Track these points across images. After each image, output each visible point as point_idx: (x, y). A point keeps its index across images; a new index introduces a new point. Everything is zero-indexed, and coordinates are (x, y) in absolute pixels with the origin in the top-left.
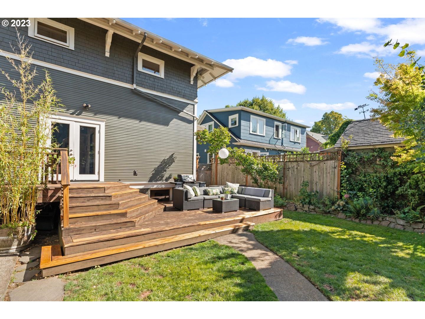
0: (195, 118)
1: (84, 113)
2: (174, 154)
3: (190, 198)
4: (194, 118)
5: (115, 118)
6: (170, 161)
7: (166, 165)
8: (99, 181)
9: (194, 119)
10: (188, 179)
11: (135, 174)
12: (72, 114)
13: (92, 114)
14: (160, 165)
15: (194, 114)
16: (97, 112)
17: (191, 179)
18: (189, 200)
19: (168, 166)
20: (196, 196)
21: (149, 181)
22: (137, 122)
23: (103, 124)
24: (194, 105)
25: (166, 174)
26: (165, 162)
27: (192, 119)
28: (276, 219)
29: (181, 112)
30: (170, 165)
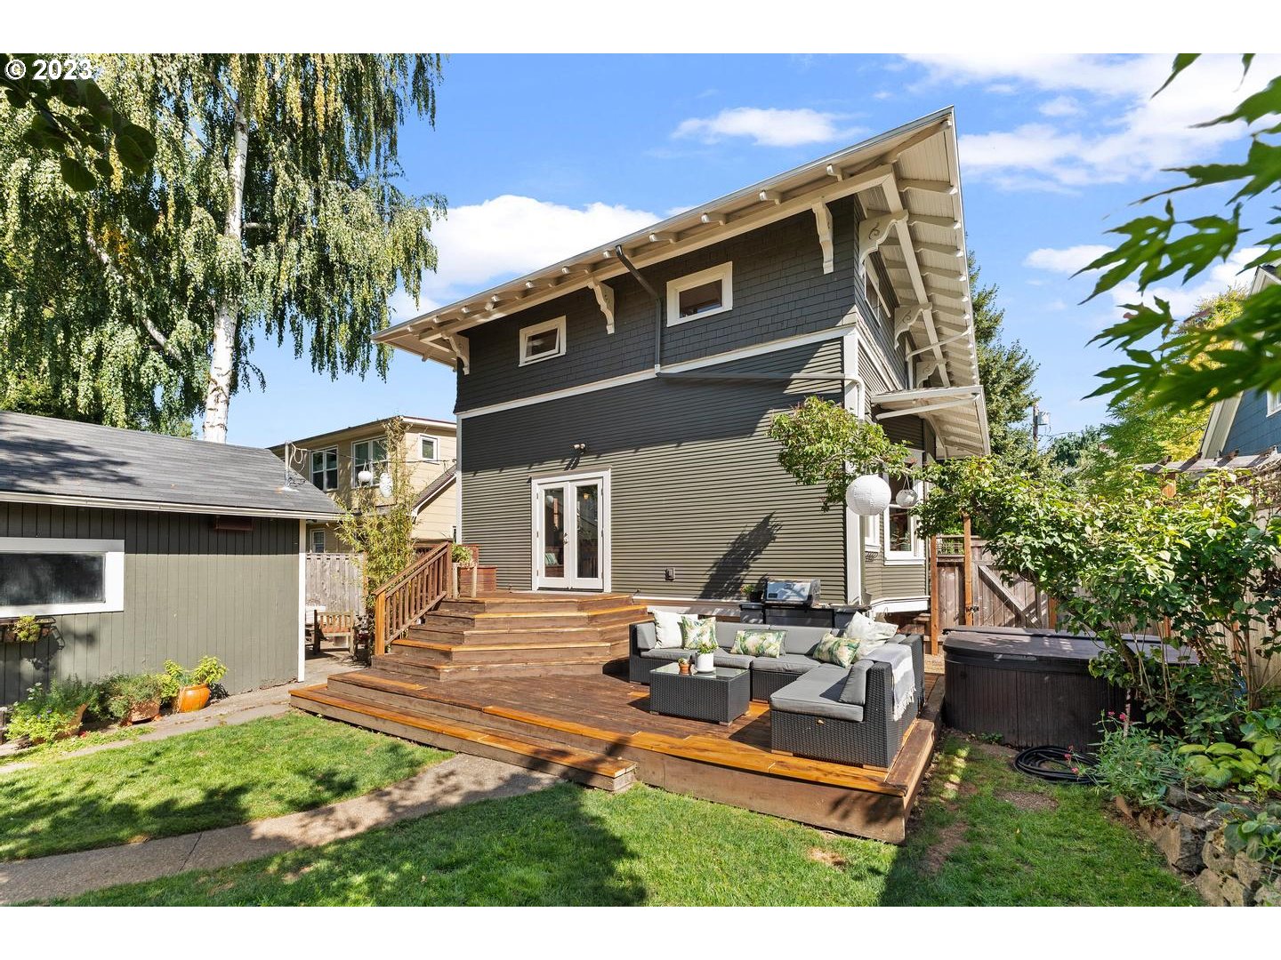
0: (846, 383)
1: (583, 461)
2: (770, 517)
3: (646, 650)
4: (843, 384)
5: (628, 454)
6: (761, 539)
7: (747, 552)
8: (601, 591)
9: (843, 388)
10: (789, 592)
11: (668, 578)
12: (566, 469)
13: (590, 459)
14: (730, 553)
15: (842, 371)
16: (598, 448)
19: (754, 555)
21: (702, 596)
22: (669, 449)
23: (607, 475)
24: (841, 339)
25: (750, 579)
26: (743, 544)
27: (834, 388)
28: (833, 821)
29: (788, 382)
30: (759, 552)
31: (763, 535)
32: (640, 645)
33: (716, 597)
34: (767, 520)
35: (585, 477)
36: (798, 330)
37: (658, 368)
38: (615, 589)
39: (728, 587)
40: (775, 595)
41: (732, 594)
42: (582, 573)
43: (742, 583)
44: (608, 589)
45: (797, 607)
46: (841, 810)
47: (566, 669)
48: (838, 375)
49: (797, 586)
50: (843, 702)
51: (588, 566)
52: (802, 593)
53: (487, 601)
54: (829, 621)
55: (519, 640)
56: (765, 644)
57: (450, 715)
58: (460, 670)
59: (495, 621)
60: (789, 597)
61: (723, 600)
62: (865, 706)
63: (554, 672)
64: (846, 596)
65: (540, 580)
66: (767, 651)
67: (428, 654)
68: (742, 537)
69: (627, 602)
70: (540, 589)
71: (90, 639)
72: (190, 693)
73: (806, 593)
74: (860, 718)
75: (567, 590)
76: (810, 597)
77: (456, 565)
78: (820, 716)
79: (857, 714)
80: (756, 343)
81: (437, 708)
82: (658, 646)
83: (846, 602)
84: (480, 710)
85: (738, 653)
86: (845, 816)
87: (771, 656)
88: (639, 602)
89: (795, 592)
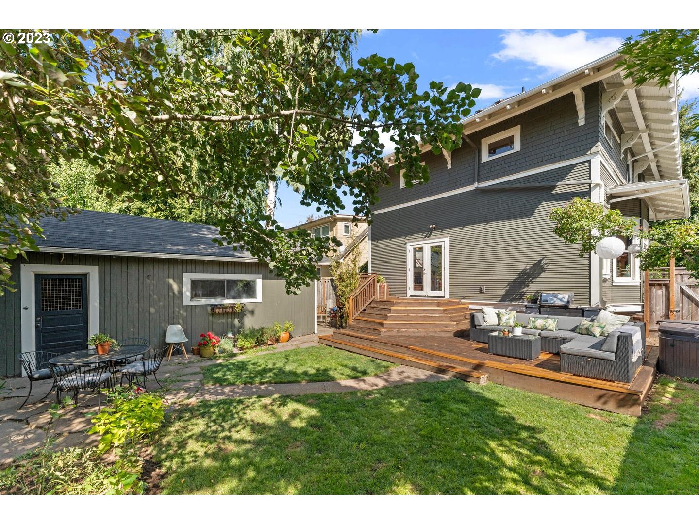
0: (592, 185)
1: (434, 233)
2: (543, 259)
3: (480, 325)
4: (590, 186)
5: (458, 229)
6: (537, 271)
7: (528, 278)
8: (445, 297)
9: (590, 188)
10: (555, 299)
11: (481, 291)
12: (425, 237)
13: (438, 232)
14: (518, 278)
15: (590, 179)
16: (442, 227)
17: (561, 300)
18: (477, 327)
19: (532, 279)
20: (499, 324)
21: (501, 301)
23: (447, 240)
24: (589, 161)
25: (529, 292)
26: (525, 274)
27: (585, 188)
28: (599, 405)
29: (555, 187)
30: (535, 278)
31: (538, 269)
32: (476, 323)
33: (509, 301)
34: (540, 261)
35: (435, 241)
36: (561, 159)
37: (476, 185)
38: (451, 296)
39: (516, 296)
40: (547, 301)
41: (518, 300)
42: (433, 288)
43: (524, 294)
44: (447, 296)
45: (561, 307)
46: (603, 400)
47: (436, 333)
48: (587, 181)
49: (560, 296)
50: (603, 351)
51: (436, 285)
52: (563, 299)
53: (395, 301)
54: (581, 315)
55: (413, 319)
56: (547, 324)
57: (392, 349)
58: (389, 331)
59: (400, 310)
60: (555, 302)
61: (513, 303)
62: (616, 353)
63: (431, 334)
64: (590, 302)
65: (411, 291)
66: (548, 328)
67: (372, 324)
68: (525, 270)
69: (458, 303)
70: (411, 296)
71: (252, 312)
72: (284, 335)
73: (566, 300)
74: (613, 358)
75: (425, 297)
76: (568, 302)
77: (378, 284)
78: (589, 357)
79: (612, 357)
80: (534, 167)
81: (385, 346)
82: (485, 324)
83: (590, 305)
84: (407, 348)
85: (531, 329)
86: (605, 403)
87: (550, 330)
88: (464, 303)
89: (559, 299)
